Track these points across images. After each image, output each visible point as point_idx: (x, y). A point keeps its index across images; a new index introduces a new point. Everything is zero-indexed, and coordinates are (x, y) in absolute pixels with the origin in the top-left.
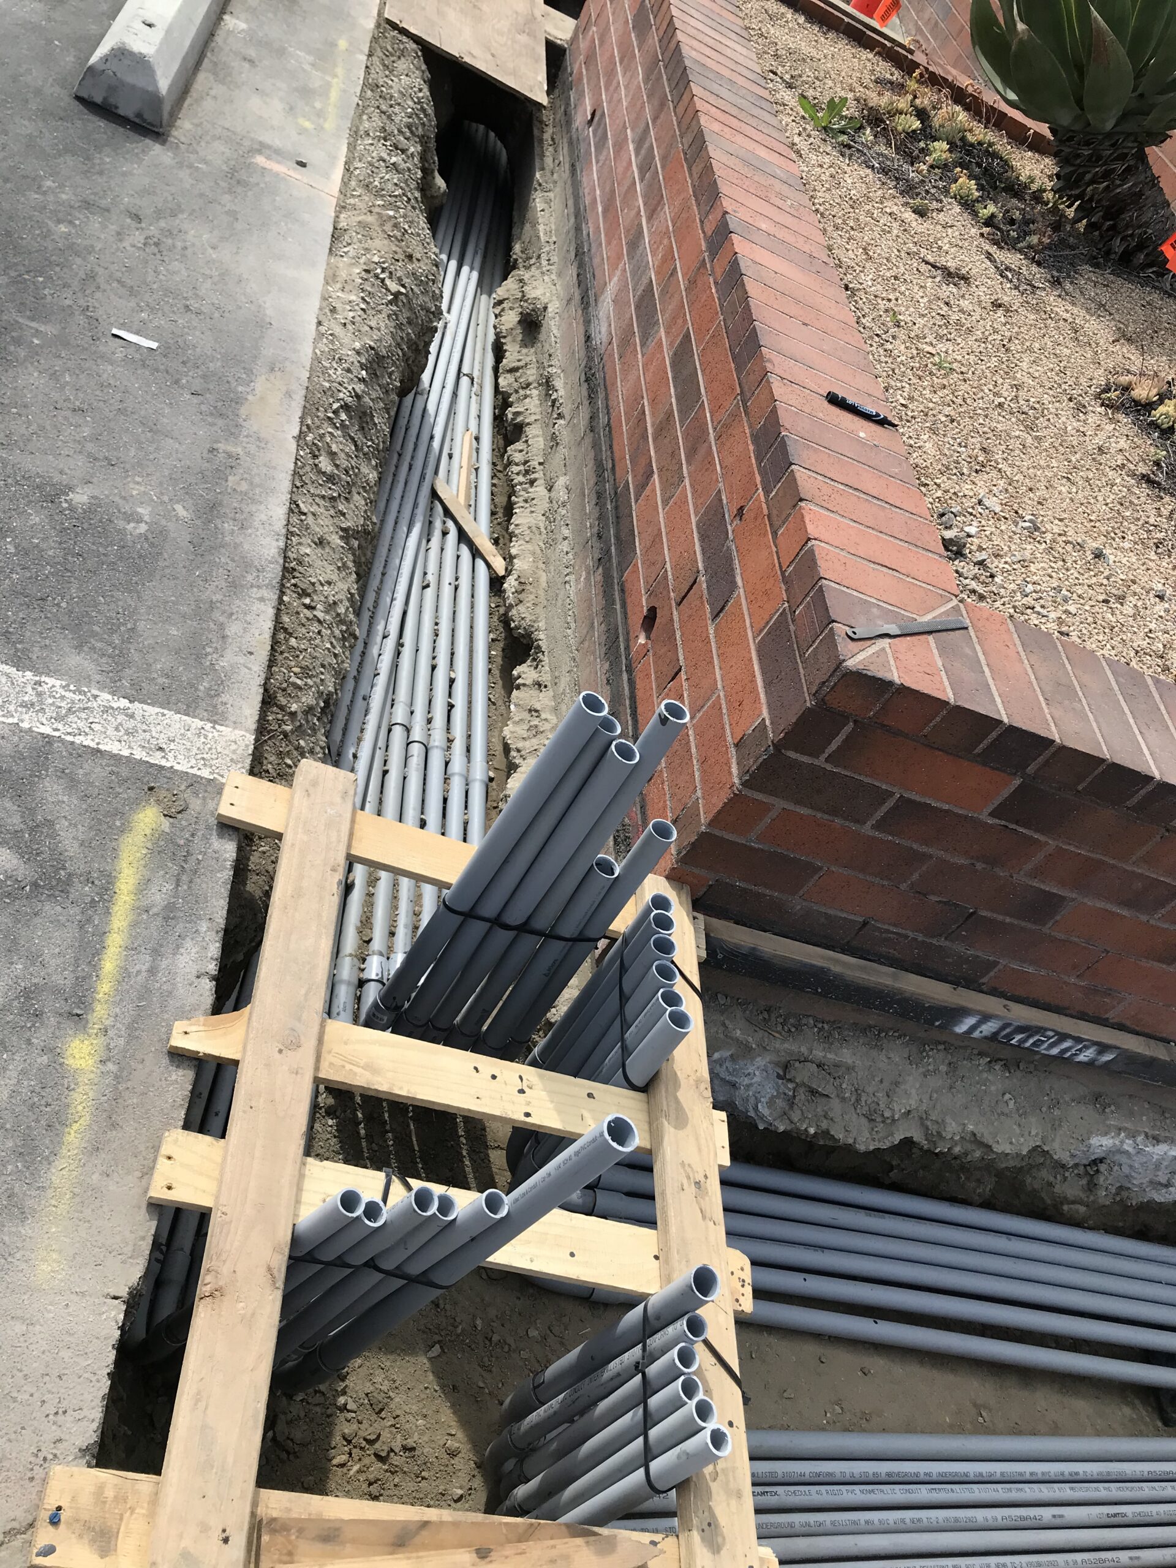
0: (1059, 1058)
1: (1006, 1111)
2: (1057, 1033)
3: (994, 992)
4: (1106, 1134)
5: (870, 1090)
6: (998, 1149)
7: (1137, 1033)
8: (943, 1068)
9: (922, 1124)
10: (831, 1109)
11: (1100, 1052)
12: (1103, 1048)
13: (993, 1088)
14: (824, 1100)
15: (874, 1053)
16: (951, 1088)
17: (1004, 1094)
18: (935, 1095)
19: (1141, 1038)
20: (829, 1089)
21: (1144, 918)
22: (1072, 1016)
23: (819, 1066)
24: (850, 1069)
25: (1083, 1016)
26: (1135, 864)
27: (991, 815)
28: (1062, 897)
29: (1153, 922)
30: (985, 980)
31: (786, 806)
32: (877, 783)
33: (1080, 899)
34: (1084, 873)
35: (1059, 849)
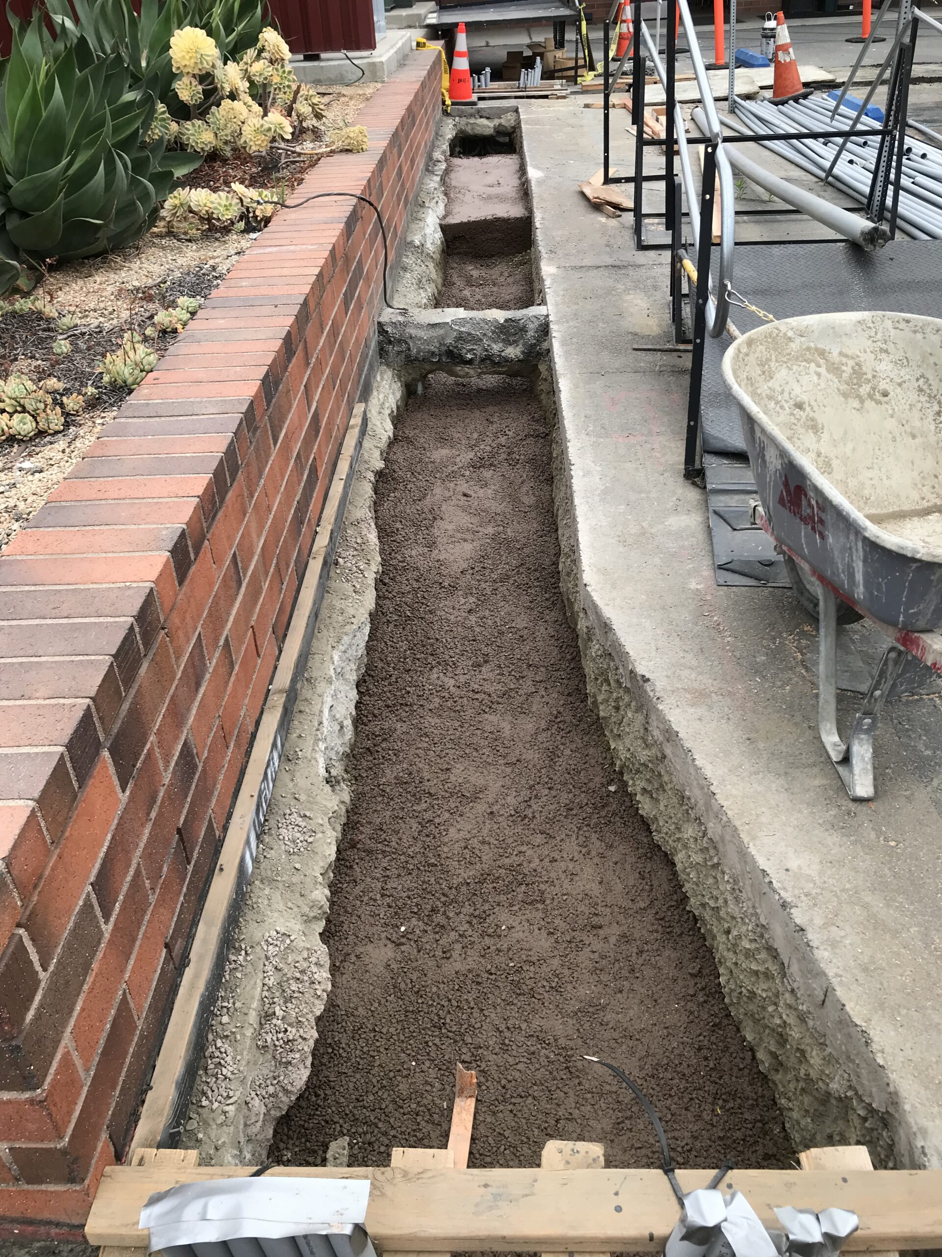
0: (275, 783)
3: (226, 824)
4: (316, 759)
6: (332, 857)
7: (262, 712)
11: (277, 749)
12: (274, 744)
21: (208, 677)
26: (178, 667)
27: (123, 792)
28: (185, 740)
29: (211, 670)
30: (217, 833)
31: (69, 1029)
32: (77, 909)
33: (188, 726)
34: (177, 716)
35: (159, 732)
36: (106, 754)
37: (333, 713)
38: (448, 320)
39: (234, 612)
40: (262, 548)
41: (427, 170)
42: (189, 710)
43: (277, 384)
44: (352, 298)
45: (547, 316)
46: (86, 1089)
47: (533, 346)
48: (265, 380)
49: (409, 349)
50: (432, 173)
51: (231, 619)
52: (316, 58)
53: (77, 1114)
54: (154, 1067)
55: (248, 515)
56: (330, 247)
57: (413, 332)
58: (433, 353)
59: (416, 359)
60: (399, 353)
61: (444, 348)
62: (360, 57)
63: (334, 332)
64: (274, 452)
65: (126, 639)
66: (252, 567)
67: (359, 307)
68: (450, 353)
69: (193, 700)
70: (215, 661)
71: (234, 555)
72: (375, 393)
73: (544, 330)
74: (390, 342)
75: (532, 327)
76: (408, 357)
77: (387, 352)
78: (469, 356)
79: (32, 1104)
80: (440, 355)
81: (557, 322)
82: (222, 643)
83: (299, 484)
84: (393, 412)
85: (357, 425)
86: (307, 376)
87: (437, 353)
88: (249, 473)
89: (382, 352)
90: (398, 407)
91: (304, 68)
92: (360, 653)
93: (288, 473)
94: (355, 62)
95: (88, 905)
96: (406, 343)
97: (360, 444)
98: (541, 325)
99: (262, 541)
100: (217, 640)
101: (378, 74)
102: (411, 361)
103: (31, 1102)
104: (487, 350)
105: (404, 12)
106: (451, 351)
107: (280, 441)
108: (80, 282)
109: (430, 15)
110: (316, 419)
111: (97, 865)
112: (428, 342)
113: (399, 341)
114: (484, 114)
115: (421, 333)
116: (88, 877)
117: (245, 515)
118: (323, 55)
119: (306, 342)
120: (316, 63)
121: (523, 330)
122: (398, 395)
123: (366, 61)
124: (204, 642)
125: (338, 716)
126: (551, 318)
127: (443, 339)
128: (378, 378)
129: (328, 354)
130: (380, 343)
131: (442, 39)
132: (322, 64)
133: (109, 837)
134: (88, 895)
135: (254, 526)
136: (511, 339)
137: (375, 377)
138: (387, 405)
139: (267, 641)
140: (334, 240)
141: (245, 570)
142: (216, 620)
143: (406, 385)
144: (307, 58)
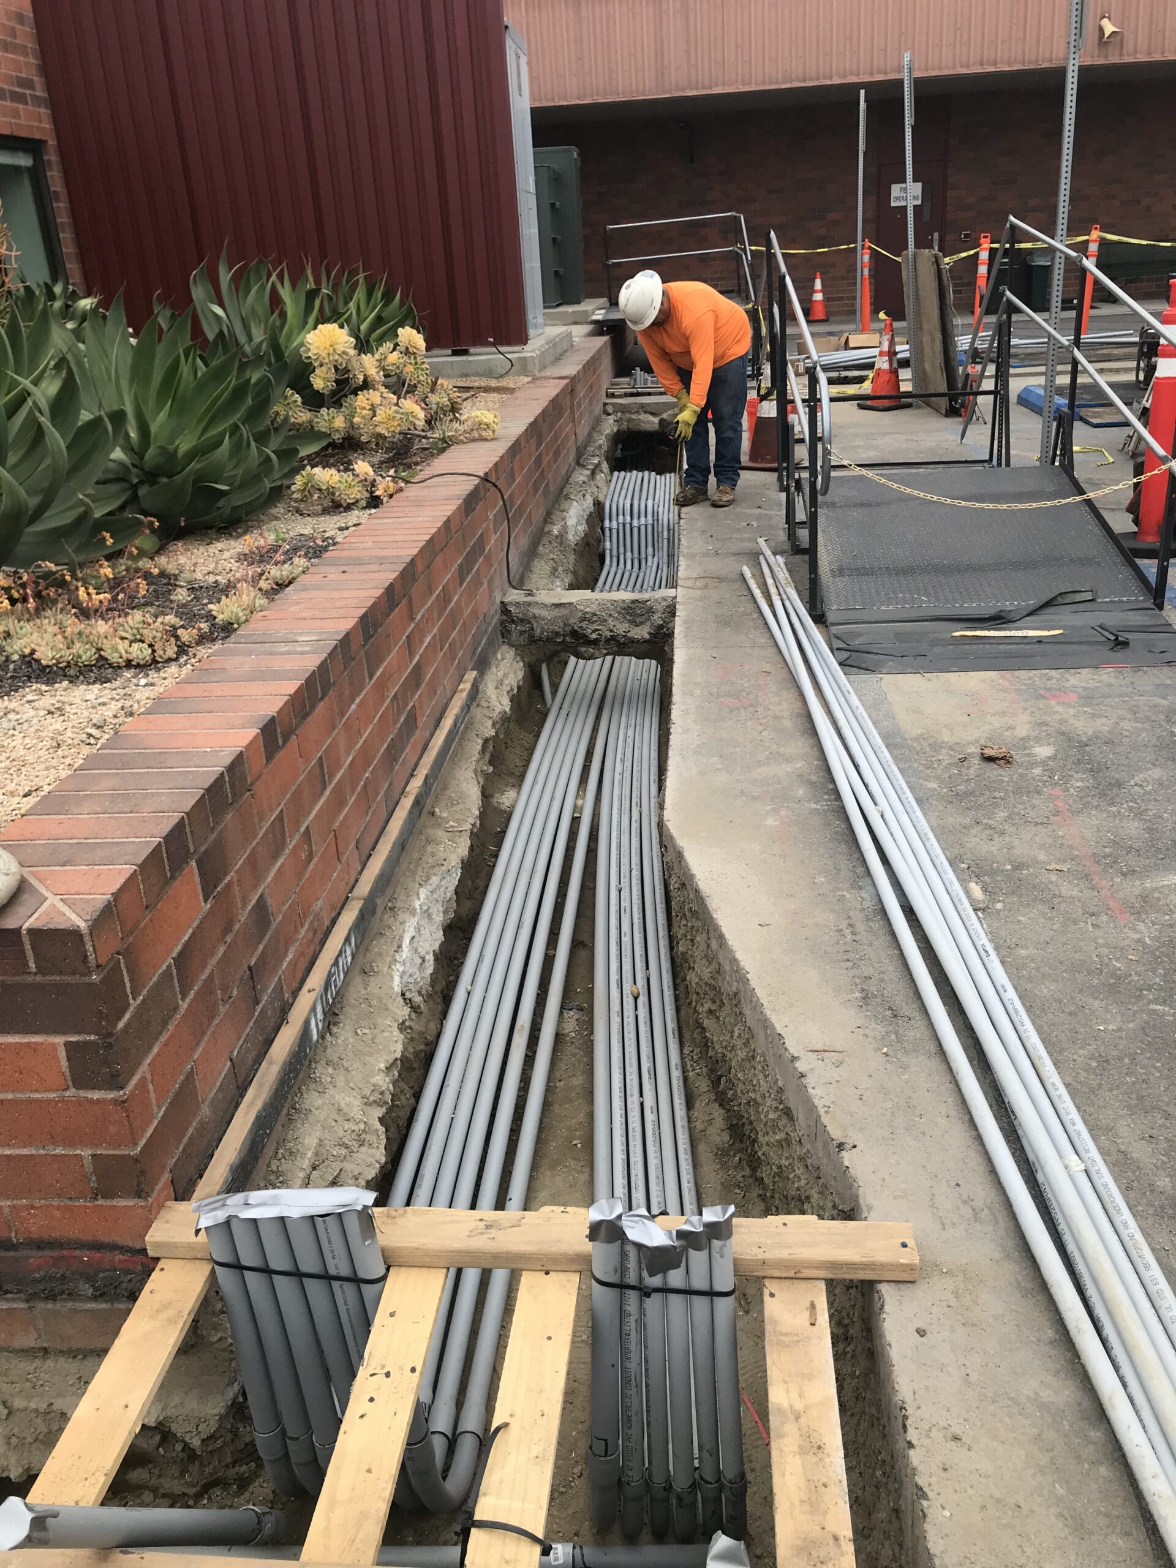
0: (346, 974)
1: (370, 1037)
2: (333, 965)
3: (295, 993)
4: (392, 977)
5: (341, 1133)
6: (398, 1055)
7: (339, 914)
8: (330, 1070)
9: (370, 1105)
10: (352, 1171)
11: (350, 944)
12: (347, 940)
13: (351, 1040)
14: (343, 1175)
15: (311, 1118)
16: (347, 1070)
17: (356, 1033)
18: (352, 1085)
19: (343, 912)
20: (336, 1166)
21: (287, 851)
22: (320, 950)
23: (314, 1169)
24: (321, 1143)
25: (323, 943)
26: (261, 828)
27: (205, 902)
28: (261, 896)
29: (291, 847)
30: (286, 995)
31: (148, 1061)
32: (161, 971)
33: (266, 884)
34: (254, 867)
35: (238, 872)
36: (194, 864)
37: (415, 945)
38: (573, 600)
39: (317, 808)
40: (350, 765)
41: (578, 464)
42: (268, 871)
43: (377, 625)
44: (469, 572)
45: (675, 597)
46: (156, 1122)
47: (661, 627)
48: (363, 619)
49: (532, 629)
50: (584, 466)
51: (314, 813)
52: (465, 352)
53: (148, 1134)
54: (212, 1155)
55: (337, 730)
56: (445, 519)
57: (536, 611)
58: (557, 633)
59: (540, 639)
60: (522, 633)
61: (568, 629)
62: (514, 352)
63: (445, 598)
64: (369, 685)
65: (217, 781)
66: (338, 777)
67: (477, 582)
68: (574, 633)
69: (273, 864)
70: (294, 842)
71: (321, 758)
72: (494, 669)
73: (671, 611)
74: (513, 622)
75: (660, 607)
76: (531, 637)
77: (509, 632)
78: (594, 636)
79: (115, 1105)
80: (564, 636)
81: (684, 603)
82: (302, 829)
83: (395, 723)
84: (512, 690)
85: (464, 690)
86: (410, 629)
87: (562, 632)
88: (341, 694)
89: (505, 633)
90: (519, 688)
91: (452, 362)
92: (449, 895)
93: (383, 708)
94: (508, 356)
95: (167, 974)
96: (529, 623)
97: (467, 707)
98: (668, 607)
99: (350, 758)
100: (298, 824)
101: (529, 368)
102: (535, 642)
103: (115, 1102)
104: (611, 631)
105: (570, 309)
106: (576, 631)
107: (375, 678)
108: (202, 549)
109: (598, 312)
110: (418, 672)
111: (179, 947)
112: (551, 622)
113: (522, 620)
114: (649, 409)
115: (544, 613)
116: (171, 951)
117: (334, 729)
118: (472, 350)
119: (410, 598)
120: (464, 358)
121: (651, 611)
122: (521, 675)
123: (516, 355)
124: (286, 820)
125: (420, 950)
126: (678, 599)
127: (568, 619)
128: (499, 656)
129: (435, 615)
130: (502, 623)
131: (608, 334)
132: (471, 358)
133: (190, 931)
134: (170, 966)
135: (342, 742)
136: (638, 620)
137: (495, 654)
138: (506, 682)
139: (350, 853)
140: (449, 513)
141: (331, 777)
142: (299, 807)
143: (529, 666)
144: (455, 353)
